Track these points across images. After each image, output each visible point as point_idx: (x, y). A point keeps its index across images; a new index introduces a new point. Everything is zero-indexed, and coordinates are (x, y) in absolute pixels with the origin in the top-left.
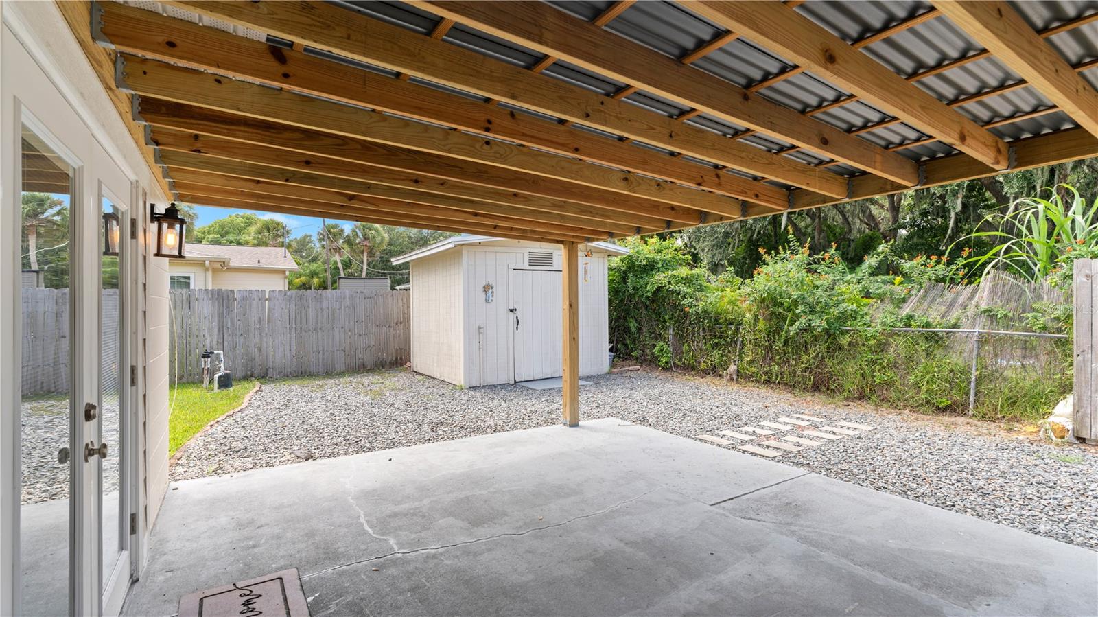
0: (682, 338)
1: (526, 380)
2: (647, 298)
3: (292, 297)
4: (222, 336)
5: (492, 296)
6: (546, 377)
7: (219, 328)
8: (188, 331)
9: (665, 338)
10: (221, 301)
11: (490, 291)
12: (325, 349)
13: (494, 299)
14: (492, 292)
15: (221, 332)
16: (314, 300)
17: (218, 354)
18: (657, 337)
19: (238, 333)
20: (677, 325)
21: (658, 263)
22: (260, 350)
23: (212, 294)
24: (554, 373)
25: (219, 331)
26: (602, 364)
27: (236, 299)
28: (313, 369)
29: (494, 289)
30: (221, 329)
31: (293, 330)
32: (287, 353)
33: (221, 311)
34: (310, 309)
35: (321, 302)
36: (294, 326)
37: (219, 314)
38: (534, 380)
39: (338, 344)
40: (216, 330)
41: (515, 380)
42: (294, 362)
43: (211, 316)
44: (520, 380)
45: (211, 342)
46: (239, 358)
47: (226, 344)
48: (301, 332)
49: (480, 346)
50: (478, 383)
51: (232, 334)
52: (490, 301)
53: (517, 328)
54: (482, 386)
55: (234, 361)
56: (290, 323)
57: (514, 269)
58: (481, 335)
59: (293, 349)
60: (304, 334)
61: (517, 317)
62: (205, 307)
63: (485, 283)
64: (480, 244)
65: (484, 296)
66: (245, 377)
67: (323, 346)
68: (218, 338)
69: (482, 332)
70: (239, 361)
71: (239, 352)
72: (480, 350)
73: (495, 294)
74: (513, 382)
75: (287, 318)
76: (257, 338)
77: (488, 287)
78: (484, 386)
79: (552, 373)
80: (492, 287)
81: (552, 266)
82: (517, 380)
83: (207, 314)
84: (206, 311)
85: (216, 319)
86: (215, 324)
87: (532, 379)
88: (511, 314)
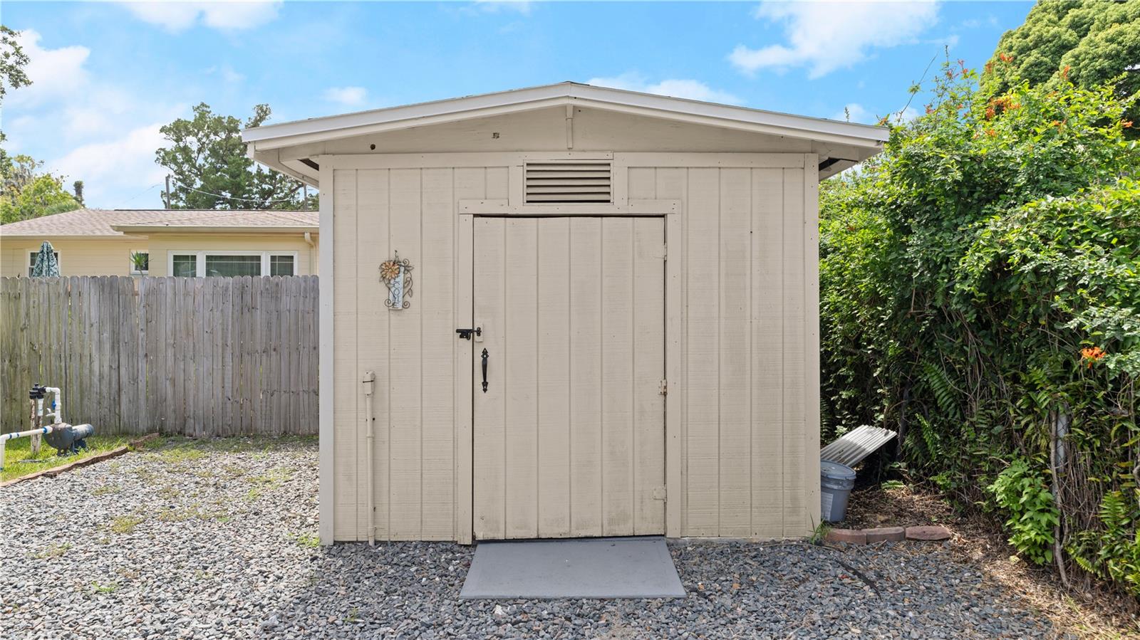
0: (1100, 463)
1: (510, 536)
2: (966, 297)
3: (227, 289)
4: (117, 356)
5: (410, 292)
6: (583, 534)
7: (113, 343)
8: (67, 347)
9: (1037, 448)
10: (116, 296)
11: (401, 278)
12: (283, 388)
13: (414, 301)
14: (408, 282)
15: (116, 351)
16: (264, 295)
17: (52, 394)
18: (1010, 438)
19: (141, 353)
20: (1081, 405)
21: (1015, 173)
22: (173, 381)
23: (103, 285)
24: (611, 522)
25: (113, 348)
26: (795, 510)
27: (137, 294)
28: (260, 425)
29: (415, 274)
30: (116, 345)
31: (229, 351)
32: (218, 392)
33: (116, 313)
34: (258, 312)
35: (276, 300)
36: (229, 343)
37: (112, 319)
38: (538, 540)
39: (306, 378)
40: (107, 346)
41: (474, 538)
42: (229, 410)
43: (101, 322)
44: (490, 536)
45: (101, 366)
46: (142, 397)
47: (123, 370)
48: (242, 354)
49: (373, 432)
50: (364, 533)
51: (132, 355)
52: (399, 306)
53: (485, 384)
54: (371, 543)
55: (134, 401)
56: (224, 338)
57: (475, 216)
58: (372, 401)
59: (228, 385)
60: (246, 358)
61: (485, 352)
62: (92, 306)
63: (385, 256)
64: (373, 147)
65: (381, 292)
66: (151, 431)
67: (279, 383)
68: (110, 361)
69: (372, 395)
70: (142, 402)
71: (142, 385)
72: (374, 443)
73: (416, 287)
74: (468, 541)
75: (219, 327)
76: (170, 363)
77: (393, 269)
78: (376, 542)
79: (605, 522)
80: (408, 269)
81: (609, 201)
82: (480, 536)
83: (94, 319)
84: (94, 314)
85: (108, 327)
86: (106, 335)
87: (534, 536)
88: (466, 343)
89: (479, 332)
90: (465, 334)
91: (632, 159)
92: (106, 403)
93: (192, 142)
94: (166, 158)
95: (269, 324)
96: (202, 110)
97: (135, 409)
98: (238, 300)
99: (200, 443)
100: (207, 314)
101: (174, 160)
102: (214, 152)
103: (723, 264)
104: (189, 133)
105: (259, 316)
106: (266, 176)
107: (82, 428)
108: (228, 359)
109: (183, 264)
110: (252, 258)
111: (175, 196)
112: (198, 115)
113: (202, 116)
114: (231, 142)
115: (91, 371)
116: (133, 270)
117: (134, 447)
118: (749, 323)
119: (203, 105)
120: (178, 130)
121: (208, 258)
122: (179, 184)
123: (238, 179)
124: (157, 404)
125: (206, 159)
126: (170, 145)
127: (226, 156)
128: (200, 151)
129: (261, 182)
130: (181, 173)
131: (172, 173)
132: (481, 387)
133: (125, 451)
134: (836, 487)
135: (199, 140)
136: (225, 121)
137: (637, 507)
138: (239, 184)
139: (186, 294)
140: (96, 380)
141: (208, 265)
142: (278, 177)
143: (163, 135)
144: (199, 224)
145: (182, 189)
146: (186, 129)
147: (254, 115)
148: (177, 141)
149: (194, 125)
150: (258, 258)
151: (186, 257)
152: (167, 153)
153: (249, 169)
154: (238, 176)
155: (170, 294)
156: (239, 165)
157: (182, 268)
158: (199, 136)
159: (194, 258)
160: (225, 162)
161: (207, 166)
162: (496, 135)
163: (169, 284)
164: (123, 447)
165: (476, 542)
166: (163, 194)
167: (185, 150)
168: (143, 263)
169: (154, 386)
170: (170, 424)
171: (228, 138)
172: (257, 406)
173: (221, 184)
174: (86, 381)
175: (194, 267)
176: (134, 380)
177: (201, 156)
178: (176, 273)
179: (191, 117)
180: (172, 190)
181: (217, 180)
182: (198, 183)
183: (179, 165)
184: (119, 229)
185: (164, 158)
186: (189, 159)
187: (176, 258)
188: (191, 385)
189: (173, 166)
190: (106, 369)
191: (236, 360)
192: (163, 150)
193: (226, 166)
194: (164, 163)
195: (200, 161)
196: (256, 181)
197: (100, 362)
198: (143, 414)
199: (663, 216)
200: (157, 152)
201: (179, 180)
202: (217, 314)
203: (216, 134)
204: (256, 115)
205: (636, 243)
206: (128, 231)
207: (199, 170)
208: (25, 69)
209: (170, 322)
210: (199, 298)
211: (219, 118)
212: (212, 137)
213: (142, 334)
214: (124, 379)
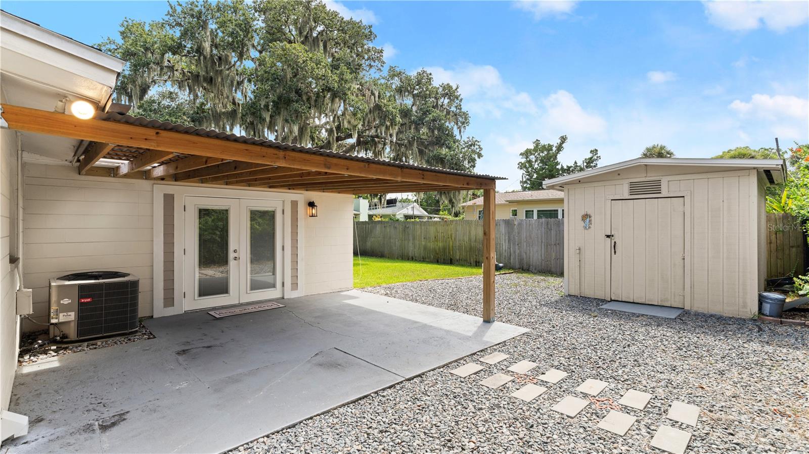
1: (623, 300)
3: (543, 223)
5: (591, 224)
6: (651, 303)
11: (588, 220)
13: (592, 226)
14: (590, 221)
15: (509, 243)
19: (517, 243)
22: (526, 253)
23: (506, 222)
24: (661, 301)
26: (745, 307)
27: (515, 225)
28: (553, 270)
29: (592, 218)
31: (543, 244)
32: (540, 257)
36: (543, 241)
37: (508, 232)
38: (633, 303)
40: (507, 241)
41: (611, 298)
42: (543, 264)
43: (505, 233)
44: (616, 299)
45: (505, 247)
46: (517, 257)
47: (511, 249)
48: (548, 245)
49: (580, 264)
50: (577, 293)
51: (514, 244)
52: (588, 228)
53: (615, 252)
54: (579, 296)
55: (515, 259)
56: (541, 239)
57: (612, 200)
58: (579, 255)
59: (543, 256)
60: (549, 246)
61: (615, 242)
62: (503, 228)
63: (583, 213)
64: (580, 181)
65: (582, 224)
66: (520, 269)
67: (560, 256)
68: (508, 246)
69: (580, 253)
70: (517, 259)
71: (517, 254)
72: (580, 267)
73: (593, 222)
74: (609, 300)
75: (540, 236)
76: (525, 247)
77: (586, 217)
78: (581, 296)
79: (659, 301)
80: (590, 217)
81: (660, 193)
82: (613, 299)
83: (504, 233)
84: (503, 231)
85: (507, 235)
86: (507, 237)
87: (632, 301)
88: (609, 240)
89: (613, 236)
90: (608, 236)
91: (669, 178)
92: (507, 259)
93: (532, 158)
94: (522, 166)
95: (556, 235)
96: (537, 143)
97: (515, 261)
98: (546, 227)
99: (535, 273)
100: (536, 231)
101: (525, 167)
102: (542, 161)
103: (710, 213)
104: (531, 154)
105: (553, 232)
106: (565, 170)
107: (501, 265)
108: (543, 247)
109: (529, 214)
110: (555, 210)
111: (526, 182)
112: (535, 145)
113: (537, 145)
114: (549, 155)
115: (503, 249)
116: (511, 216)
117: (515, 272)
118: (722, 235)
119: (537, 140)
120: (527, 153)
121: (538, 211)
122: (527, 177)
123: (552, 172)
124: (521, 260)
125: (538, 164)
126: (523, 160)
127: (547, 162)
128: (536, 161)
129: (563, 172)
130: (528, 172)
131: (524, 172)
132: (614, 253)
133: (512, 273)
134: (771, 302)
135: (535, 157)
136: (547, 146)
137: (673, 297)
138: (553, 174)
139: (530, 225)
140: (504, 251)
141: (538, 214)
142: (571, 169)
143: (521, 156)
144: (534, 198)
145: (528, 179)
146: (530, 152)
147: (559, 141)
148: (526, 158)
149: (534, 150)
150: (557, 210)
151: (530, 211)
152: (522, 164)
153: (557, 167)
154: (552, 171)
155: (525, 225)
156: (553, 166)
157: (528, 216)
158: (536, 155)
159: (533, 211)
160: (546, 165)
161: (539, 168)
162: (619, 174)
163: (525, 221)
164: (512, 271)
165: (611, 300)
166: (521, 182)
167: (530, 162)
168: (515, 213)
169: (520, 255)
170: (525, 267)
171: (548, 154)
172: (552, 263)
173: (544, 175)
174: (501, 251)
175: (533, 214)
176: (515, 252)
177: (536, 163)
178: (526, 217)
179: (532, 147)
180: (524, 180)
181: (543, 174)
182: (535, 176)
183: (527, 169)
184: (507, 201)
185: (521, 166)
186: (531, 166)
187: (526, 211)
188: (531, 255)
189: (524, 169)
190: (507, 248)
191: (546, 247)
192: (521, 162)
193: (547, 167)
194: (521, 169)
195: (536, 166)
196: (561, 172)
197: (505, 246)
198: (517, 263)
199: (684, 197)
200: (518, 164)
201: (528, 175)
202: (539, 231)
203: (542, 153)
204: (560, 141)
205: (672, 207)
206: (511, 202)
207: (535, 170)
208: (482, 152)
209: (525, 234)
210: (534, 226)
211: (544, 145)
212: (541, 154)
213: (517, 238)
214: (512, 252)
